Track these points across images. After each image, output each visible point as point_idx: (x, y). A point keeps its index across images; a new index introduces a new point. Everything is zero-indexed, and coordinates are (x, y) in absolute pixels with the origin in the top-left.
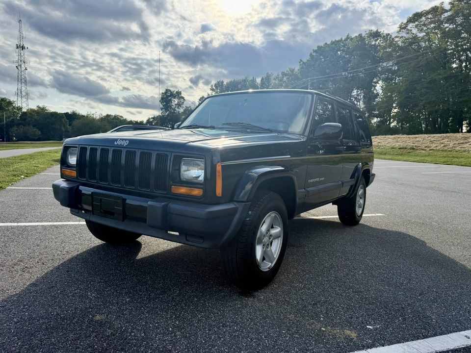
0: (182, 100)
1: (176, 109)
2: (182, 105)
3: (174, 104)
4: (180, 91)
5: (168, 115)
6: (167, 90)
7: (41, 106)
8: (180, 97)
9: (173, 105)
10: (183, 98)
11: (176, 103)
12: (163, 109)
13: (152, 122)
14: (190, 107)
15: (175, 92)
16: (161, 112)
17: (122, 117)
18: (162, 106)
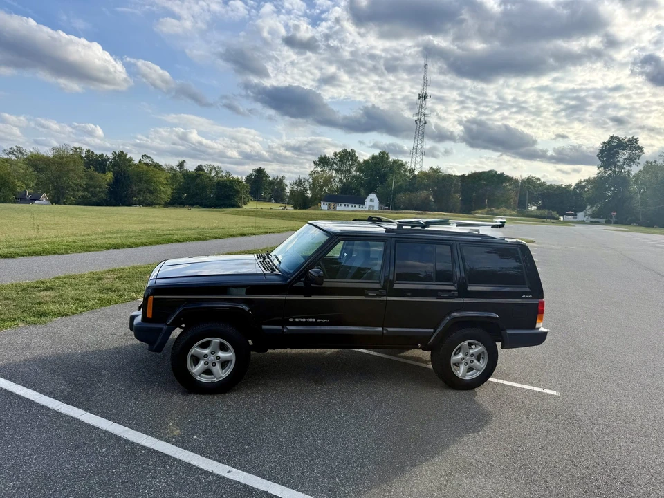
0: (638, 152)
1: (625, 166)
2: (637, 161)
3: (621, 160)
4: (635, 137)
5: (610, 176)
6: (612, 137)
7: (434, 167)
8: (635, 148)
9: (619, 161)
10: (640, 148)
11: (626, 156)
13: (584, 187)
15: (627, 140)
16: (597, 171)
17: (539, 179)
18: (600, 163)
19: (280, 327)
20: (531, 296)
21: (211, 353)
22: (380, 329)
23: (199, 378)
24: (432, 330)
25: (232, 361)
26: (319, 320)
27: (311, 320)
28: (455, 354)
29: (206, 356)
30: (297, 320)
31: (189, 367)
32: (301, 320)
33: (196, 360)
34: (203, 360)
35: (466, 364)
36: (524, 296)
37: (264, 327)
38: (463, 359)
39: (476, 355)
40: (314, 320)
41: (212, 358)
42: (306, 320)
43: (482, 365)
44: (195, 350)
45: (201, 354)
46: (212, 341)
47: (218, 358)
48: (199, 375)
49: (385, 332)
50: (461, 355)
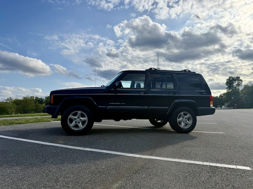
0: (240, 82)
1: (237, 87)
2: (241, 85)
3: (235, 85)
4: (239, 76)
5: (232, 91)
6: (230, 77)
10: (241, 80)
12: (228, 88)
13: (223, 96)
14: (248, 85)
15: (235, 77)
16: (226, 90)
19: (106, 107)
20: (206, 94)
21: (78, 118)
22: (147, 107)
23: (72, 128)
24: (168, 107)
25: (86, 121)
26: (121, 104)
27: (118, 103)
28: (178, 118)
29: (75, 119)
30: (112, 103)
31: (69, 123)
32: (114, 103)
33: (71, 121)
34: (74, 121)
35: (184, 122)
36: (203, 93)
37: (99, 106)
38: (182, 120)
39: (187, 118)
40: (119, 103)
41: (78, 120)
42: (116, 103)
43: (190, 122)
44: (71, 116)
45: (73, 118)
46: (78, 112)
47: (80, 120)
48: (73, 127)
49: (148, 108)
50: (181, 119)
